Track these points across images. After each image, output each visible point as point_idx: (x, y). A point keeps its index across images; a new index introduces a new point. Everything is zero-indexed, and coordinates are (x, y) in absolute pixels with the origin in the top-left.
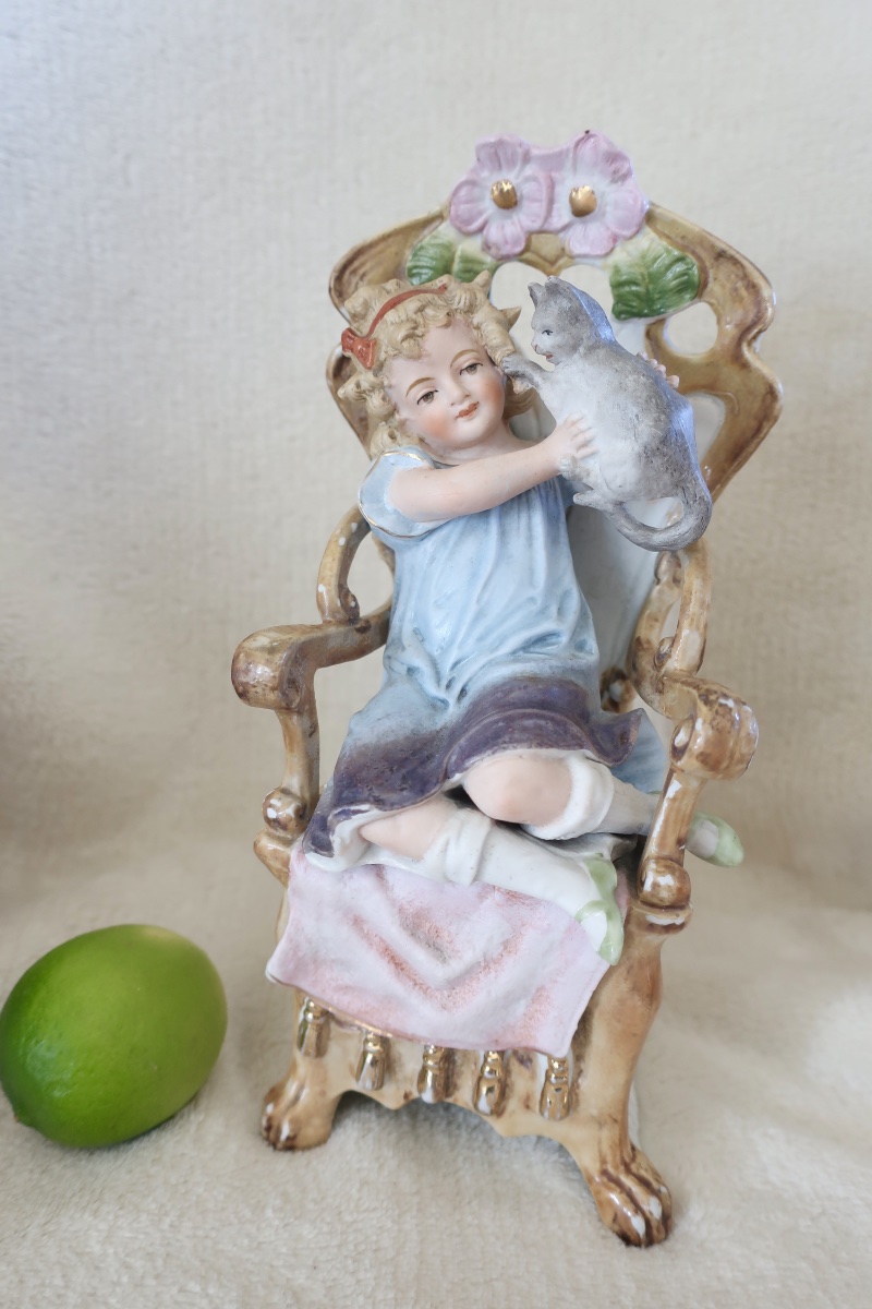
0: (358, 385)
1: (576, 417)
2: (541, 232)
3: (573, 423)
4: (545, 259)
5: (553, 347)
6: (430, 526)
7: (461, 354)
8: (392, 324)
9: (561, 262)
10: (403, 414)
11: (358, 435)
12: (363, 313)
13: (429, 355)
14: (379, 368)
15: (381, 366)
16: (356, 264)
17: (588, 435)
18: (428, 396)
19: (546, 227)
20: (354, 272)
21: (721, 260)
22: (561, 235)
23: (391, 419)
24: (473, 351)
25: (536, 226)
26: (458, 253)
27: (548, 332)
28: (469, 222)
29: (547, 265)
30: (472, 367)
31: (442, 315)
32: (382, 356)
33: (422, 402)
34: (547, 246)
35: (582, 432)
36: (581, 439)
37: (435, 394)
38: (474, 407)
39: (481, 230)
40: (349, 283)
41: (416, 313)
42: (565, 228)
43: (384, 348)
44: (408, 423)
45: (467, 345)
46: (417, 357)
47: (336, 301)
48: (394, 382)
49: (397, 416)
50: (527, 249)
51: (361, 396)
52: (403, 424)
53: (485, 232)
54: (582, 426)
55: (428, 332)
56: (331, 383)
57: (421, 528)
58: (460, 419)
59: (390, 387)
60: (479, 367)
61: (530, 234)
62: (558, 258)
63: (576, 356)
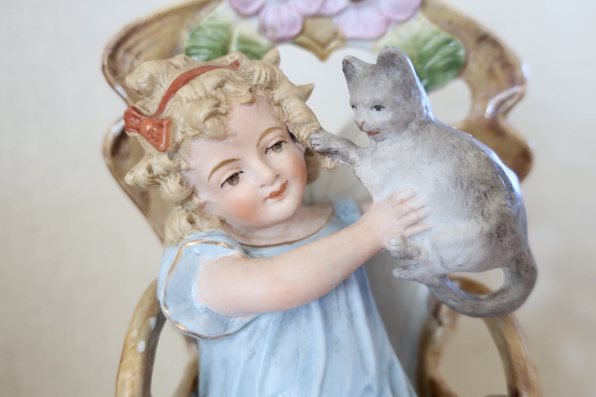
0: (150, 170)
2: (317, 16)
3: (402, 202)
4: (317, 42)
5: (384, 124)
7: (268, 131)
8: (188, 101)
9: (333, 45)
10: (203, 196)
11: (141, 209)
12: (149, 89)
13: (235, 135)
14: (174, 150)
15: (177, 148)
16: (130, 42)
17: (421, 213)
18: (233, 179)
19: (323, 11)
20: (128, 50)
21: (483, 43)
22: (335, 20)
23: (189, 203)
24: (277, 128)
25: (313, 9)
26: (236, 35)
27: (378, 108)
28: (247, 4)
29: (319, 48)
30: (278, 145)
31: (244, 91)
32: (179, 137)
33: (228, 186)
34: (321, 30)
35: (413, 210)
36: (412, 217)
37: (241, 175)
38: (284, 187)
39: (257, 13)
40: (123, 61)
41: (215, 89)
42: (341, 12)
43: (180, 128)
44: (208, 205)
45: (272, 123)
46: (221, 137)
47: (111, 78)
48: (193, 164)
49: (196, 200)
50: (302, 32)
51: (155, 181)
52: (202, 206)
53: (262, 15)
54: (414, 204)
55: (231, 109)
56: (109, 161)
57: (237, 323)
58: (270, 201)
59: (188, 169)
60: (284, 145)
61: (307, 17)
62: (330, 41)
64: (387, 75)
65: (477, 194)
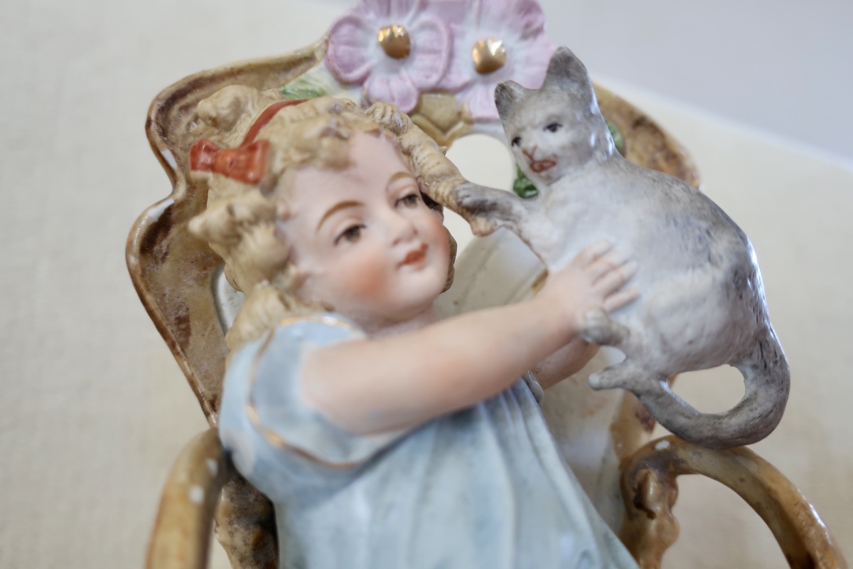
1: (598, 248)
2: (436, 90)
3: (596, 258)
4: (436, 125)
5: (563, 148)
6: (381, 441)
7: (397, 177)
8: (293, 121)
9: (456, 128)
10: (305, 264)
11: (172, 346)
14: (270, 186)
15: (274, 182)
17: (625, 271)
18: (352, 233)
19: (445, 83)
21: (640, 128)
22: (458, 97)
23: (281, 277)
24: (409, 176)
25: (433, 80)
27: (553, 127)
28: (349, 67)
29: (438, 132)
30: (412, 198)
32: (278, 165)
33: (345, 244)
34: (440, 109)
35: (613, 268)
36: (612, 278)
37: (363, 231)
38: (424, 251)
39: (360, 82)
42: (465, 87)
43: (279, 155)
44: (309, 282)
45: (402, 167)
46: (339, 165)
48: (295, 207)
49: (293, 271)
50: (417, 109)
52: (300, 283)
53: (366, 84)
54: (614, 258)
55: (353, 135)
58: (406, 268)
59: (287, 217)
60: (418, 201)
61: (424, 91)
62: (453, 123)
63: (591, 164)
64: (561, 87)
65: (698, 232)
